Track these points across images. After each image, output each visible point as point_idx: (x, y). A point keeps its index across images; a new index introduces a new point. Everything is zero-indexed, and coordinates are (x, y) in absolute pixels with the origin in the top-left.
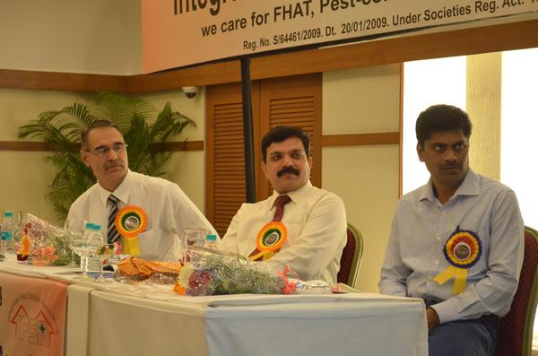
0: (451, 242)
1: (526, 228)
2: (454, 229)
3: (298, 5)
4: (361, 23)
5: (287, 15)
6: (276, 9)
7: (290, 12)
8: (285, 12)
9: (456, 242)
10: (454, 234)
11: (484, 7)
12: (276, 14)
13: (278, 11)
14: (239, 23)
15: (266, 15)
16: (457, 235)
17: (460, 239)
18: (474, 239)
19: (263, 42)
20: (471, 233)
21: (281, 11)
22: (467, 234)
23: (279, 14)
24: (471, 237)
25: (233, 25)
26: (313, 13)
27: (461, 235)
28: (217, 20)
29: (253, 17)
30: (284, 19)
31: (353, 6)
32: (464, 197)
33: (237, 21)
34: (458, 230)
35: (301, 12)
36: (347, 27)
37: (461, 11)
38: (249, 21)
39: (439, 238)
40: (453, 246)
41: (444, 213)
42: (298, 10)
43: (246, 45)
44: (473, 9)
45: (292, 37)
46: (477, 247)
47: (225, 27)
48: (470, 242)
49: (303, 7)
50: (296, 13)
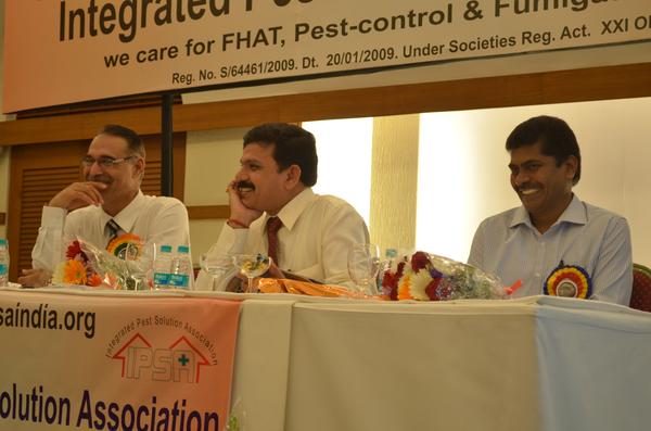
0: (553, 279)
1: (636, 266)
2: (557, 264)
3: (261, 32)
4: (356, 54)
5: (243, 44)
6: (225, 36)
7: (248, 39)
8: (239, 40)
9: (559, 279)
10: (557, 270)
11: (535, 38)
12: (225, 42)
13: (228, 39)
14: (166, 53)
15: (209, 43)
16: (560, 272)
17: (564, 276)
18: (582, 276)
19: (202, 75)
20: (578, 268)
21: (235, 38)
22: (574, 270)
23: (231, 42)
24: (579, 273)
25: (156, 55)
26: (283, 42)
27: (566, 270)
28: (131, 49)
29: (189, 45)
30: (238, 47)
31: (344, 34)
32: (568, 225)
33: (162, 50)
34: (562, 266)
35: (265, 41)
36: (333, 59)
37: (503, 42)
38: (183, 50)
39: (538, 275)
40: (556, 284)
41: (543, 244)
42: (261, 38)
43: (176, 77)
44: (519, 40)
45: (251, 69)
46: (586, 285)
47: (142, 57)
48: (577, 280)
49: (269, 36)
50: (257, 41)
